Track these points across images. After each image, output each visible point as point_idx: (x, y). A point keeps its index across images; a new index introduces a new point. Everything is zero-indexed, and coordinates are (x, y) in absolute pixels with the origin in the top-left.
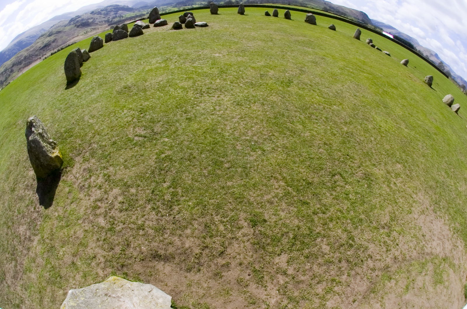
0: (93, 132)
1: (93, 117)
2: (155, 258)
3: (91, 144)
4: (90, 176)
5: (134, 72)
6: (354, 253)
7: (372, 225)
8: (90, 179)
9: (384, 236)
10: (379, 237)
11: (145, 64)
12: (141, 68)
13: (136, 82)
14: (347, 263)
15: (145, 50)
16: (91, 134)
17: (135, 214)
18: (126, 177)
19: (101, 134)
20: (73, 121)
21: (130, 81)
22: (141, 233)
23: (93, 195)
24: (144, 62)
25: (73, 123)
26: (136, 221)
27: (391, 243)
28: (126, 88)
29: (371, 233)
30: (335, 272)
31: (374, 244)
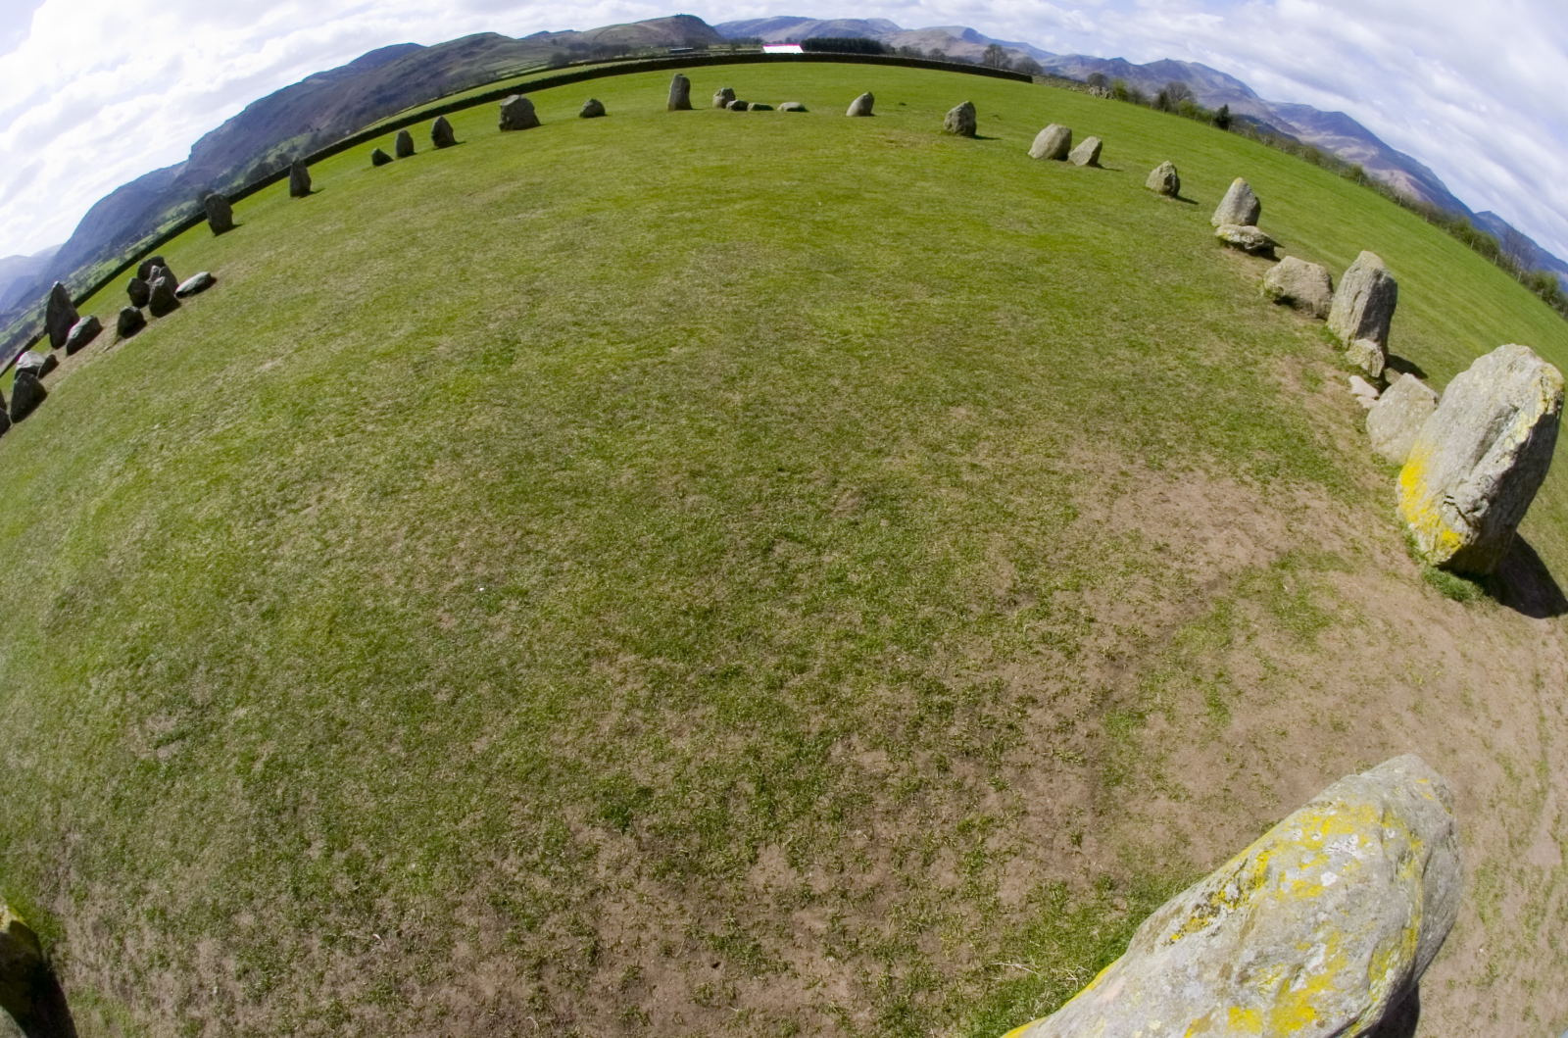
6: (972, 722)
7: (971, 617)
9: (1033, 623)
10: (1018, 636)
14: (968, 761)
27: (1067, 627)
29: (981, 639)
30: (954, 804)
31: (1014, 660)
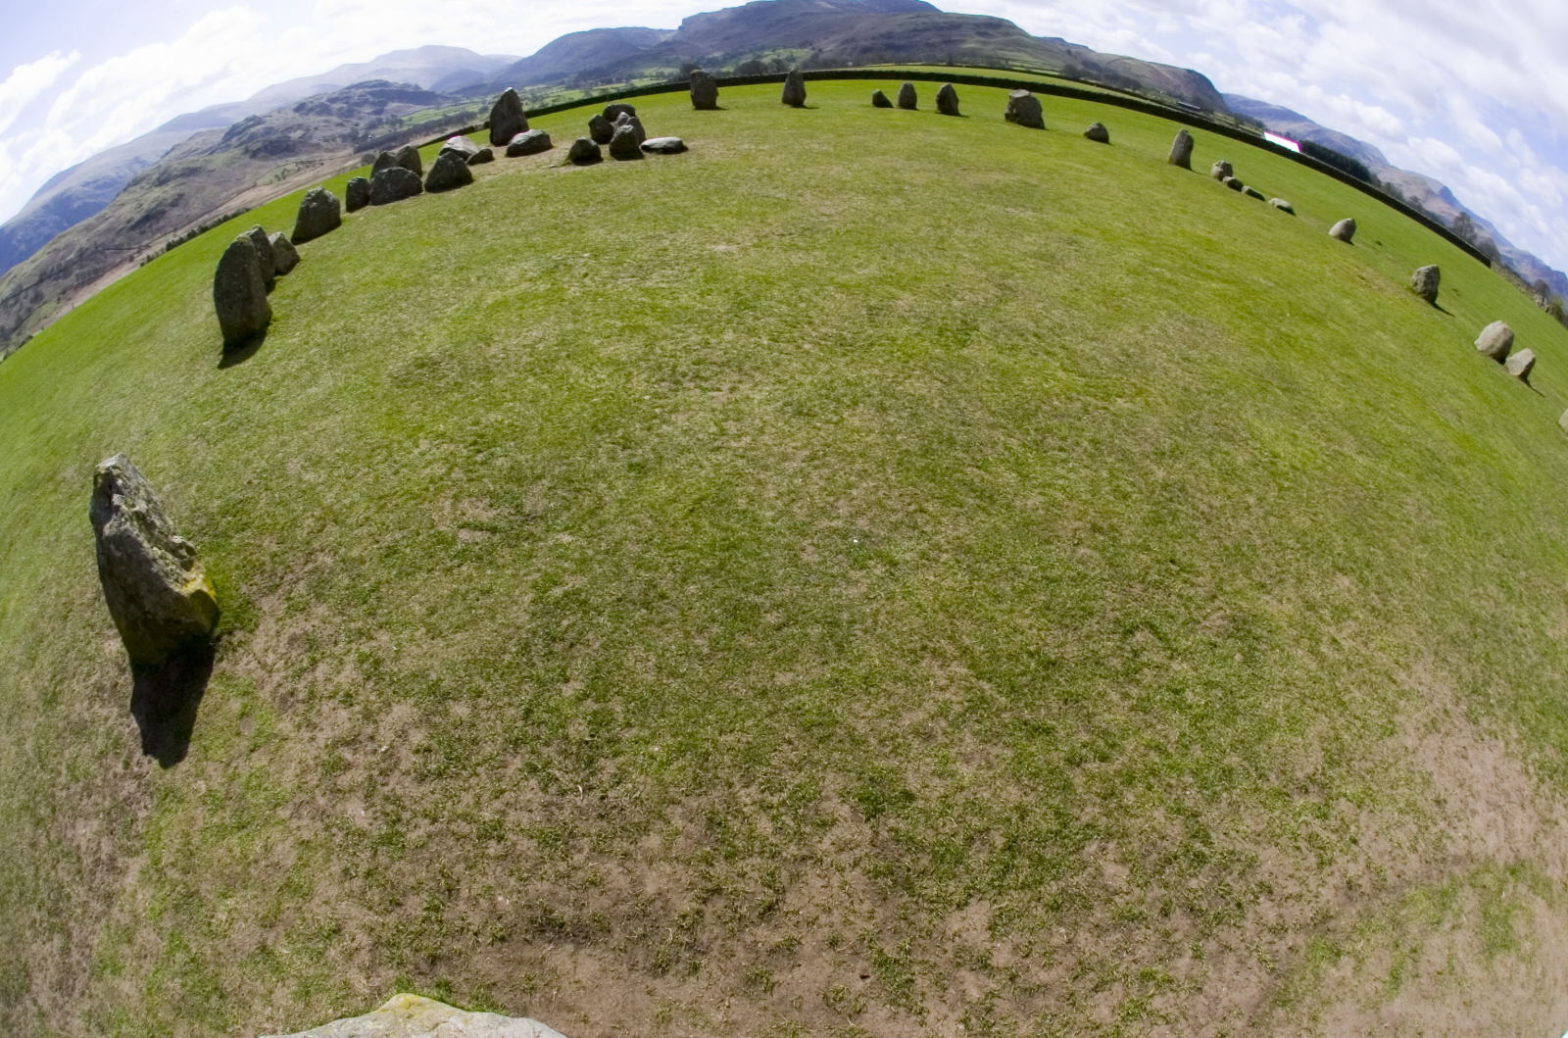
0: (318, 512)
1: (316, 463)
2: (543, 931)
3: (311, 554)
4: (314, 662)
5: (449, 311)
6: (1212, 882)
7: (1265, 785)
8: (313, 670)
9: (1309, 818)
10: (1293, 824)
11: (483, 283)
12: (470, 296)
13: (458, 344)
14: (1188, 917)
15: (482, 237)
16: (310, 521)
17: (470, 787)
18: (436, 663)
19: (344, 522)
20: (249, 476)
21: (436, 342)
22: (491, 851)
23: (325, 724)
24: (479, 279)
25: (249, 483)
26: (475, 811)
27: (1334, 837)
28: (423, 366)
29: (1262, 811)
30: (1153, 949)
31: (1277, 845)
